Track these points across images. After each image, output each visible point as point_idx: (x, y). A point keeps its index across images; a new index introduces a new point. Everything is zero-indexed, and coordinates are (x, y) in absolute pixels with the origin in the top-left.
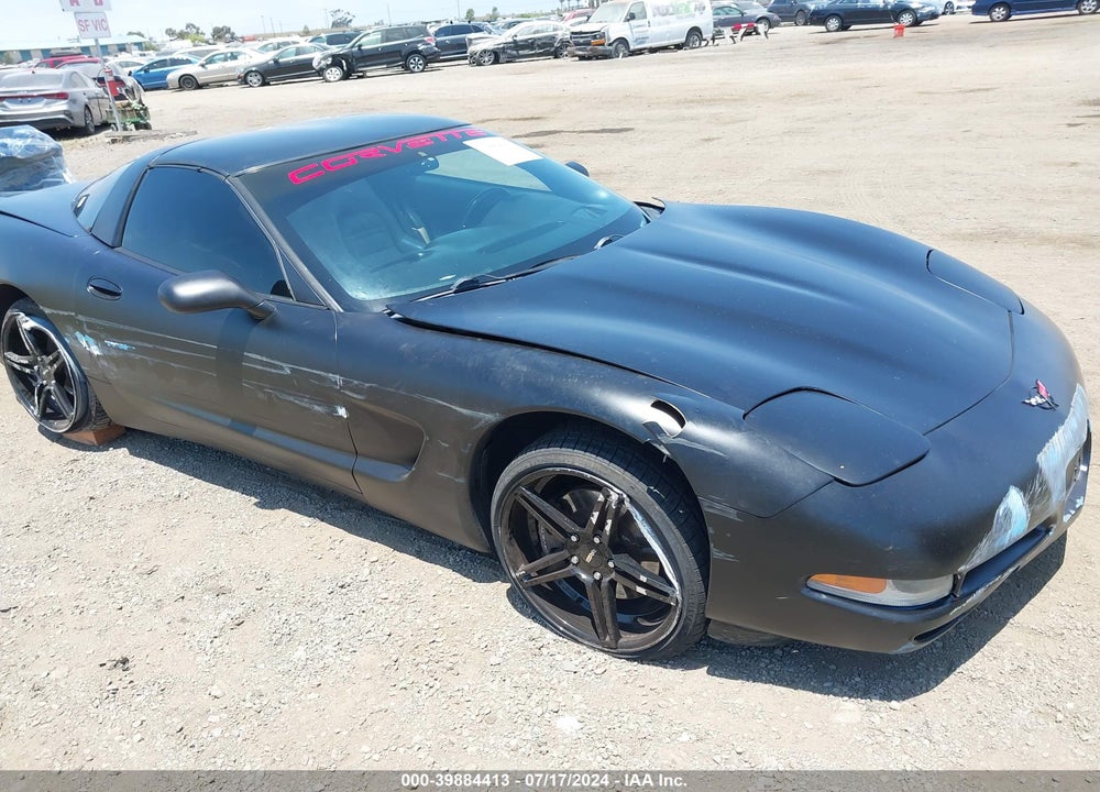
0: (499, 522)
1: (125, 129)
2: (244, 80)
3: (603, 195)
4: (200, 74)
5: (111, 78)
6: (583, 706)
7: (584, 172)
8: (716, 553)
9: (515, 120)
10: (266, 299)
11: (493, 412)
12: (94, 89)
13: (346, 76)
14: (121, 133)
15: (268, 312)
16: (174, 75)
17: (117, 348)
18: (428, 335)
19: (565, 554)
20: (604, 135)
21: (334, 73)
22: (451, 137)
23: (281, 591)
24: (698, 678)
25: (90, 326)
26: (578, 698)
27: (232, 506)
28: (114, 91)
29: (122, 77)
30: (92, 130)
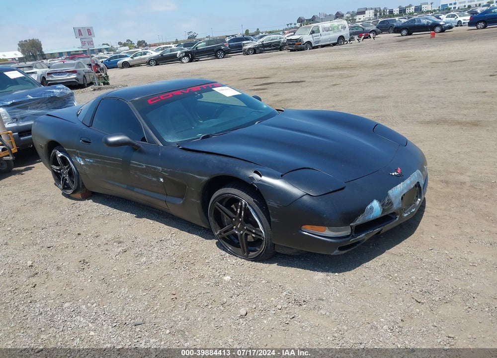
0: (211, 213)
1: (99, 85)
2: (148, 63)
3: (265, 106)
4: (130, 61)
5: (94, 65)
6: (234, 274)
7: (260, 99)
8: (272, 219)
9: (257, 78)
10: (138, 143)
11: (207, 176)
12: (87, 68)
13: (191, 61)
14: (97, 86)
15: (138, 147)
16: (120, 62)
17: (89, 161)
18: (189, 153)
19: (231, 225)
20: (292, 84)
21: (186, 60)
22: (208, 86)
23: (140, 242)
24: (274, 266)
25: (80, 154)
26: (233, 271)
27: (127, 217)
28: (95, 69)
29: (99, 63)
30: (86, 86)
